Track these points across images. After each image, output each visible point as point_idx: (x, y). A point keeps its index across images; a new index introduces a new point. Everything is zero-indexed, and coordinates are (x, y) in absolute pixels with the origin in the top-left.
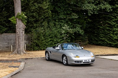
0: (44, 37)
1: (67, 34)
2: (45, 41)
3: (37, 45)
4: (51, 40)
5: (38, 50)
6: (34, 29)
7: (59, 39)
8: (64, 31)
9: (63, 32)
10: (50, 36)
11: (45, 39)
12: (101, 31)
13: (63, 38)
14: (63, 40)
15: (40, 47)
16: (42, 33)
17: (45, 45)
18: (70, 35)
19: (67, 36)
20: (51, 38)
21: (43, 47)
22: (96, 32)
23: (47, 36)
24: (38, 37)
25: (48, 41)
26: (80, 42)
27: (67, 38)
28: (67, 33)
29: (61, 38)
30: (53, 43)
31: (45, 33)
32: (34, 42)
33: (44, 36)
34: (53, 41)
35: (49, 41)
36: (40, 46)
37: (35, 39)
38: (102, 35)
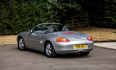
0: (19, 16)
1: (55, 11)
2: (22, 21)
3: (9, 27)
4: (29, 20)
5: (11, 35)
6: (3, 3)
7: (43, 18)
8: (50, 6)
9: (49, 8)
10: (28, 13)
11: (22, 18)
12: (107, 6)
13: (49, 16)
14: (49, 19)
15: (13, 30)
16: (17, 9)
17: (21, 26)
18: (59, 12)
19: (55, 14)
20: (30, 16)
21: (18, 30)
22: (99, 8)
23: (24, 14)
24: (10, 14)
25: (25, 21)
26: (76, 22)
27: (55, 17)
28: (55, 9)
29: (46, 17)
30: (33, 24)
31: (21, 9)
32: (3, 22)
33: (19, 13)
34: (33, 21)
35: (27, 22)
36: (14, 28)
37: (6, 19)
38: (107, 12)
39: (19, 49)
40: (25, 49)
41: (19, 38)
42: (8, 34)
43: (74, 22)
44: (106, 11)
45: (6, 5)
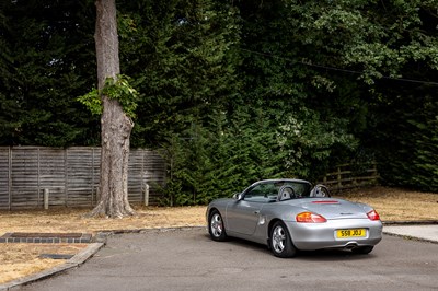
0: (212, 161)
1: (297, 150)
2: (217, 174)
3: (187, 188)
4: (236, 171)
5: (193, 205)
6: (176, 131)
7: (267, 166)
8: (285, 139)
9: (281, 143)
10: (232, 155)
11: (218, 168)
12: (422, 139)
13: (281, 162)
14: (282, 169)
15: (197, 193)
16: (206, 146)
17: (216, 186)
18: (306, 153)
19: (295, 158)
20: (236, 162)
21: (208, 195)
22: (403, 143)
23: (224, 156)
24: (191, 158)
25: (225, 173)
26: (348, 176)
27: (295, 165)
28: (297, 146)
29: (275, 164)
30: (245, 182)
31: (218, 146)
32: (175, 177)
33: (212, 155)
34: (244, 173)
35: (229, 175)
36: (199, 190)
37: (181, 168)
38: (422, 154)
39: (211, 237)
40: (225, 238)
41: (212, 213)
42: (186, 204)
43: (343, 176)
44: (419, 151)
45: (183, 136)
